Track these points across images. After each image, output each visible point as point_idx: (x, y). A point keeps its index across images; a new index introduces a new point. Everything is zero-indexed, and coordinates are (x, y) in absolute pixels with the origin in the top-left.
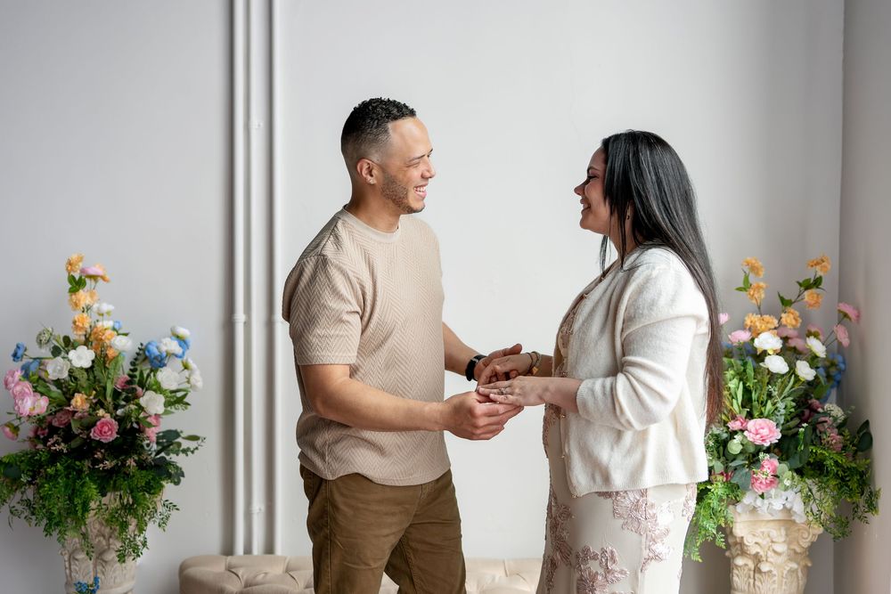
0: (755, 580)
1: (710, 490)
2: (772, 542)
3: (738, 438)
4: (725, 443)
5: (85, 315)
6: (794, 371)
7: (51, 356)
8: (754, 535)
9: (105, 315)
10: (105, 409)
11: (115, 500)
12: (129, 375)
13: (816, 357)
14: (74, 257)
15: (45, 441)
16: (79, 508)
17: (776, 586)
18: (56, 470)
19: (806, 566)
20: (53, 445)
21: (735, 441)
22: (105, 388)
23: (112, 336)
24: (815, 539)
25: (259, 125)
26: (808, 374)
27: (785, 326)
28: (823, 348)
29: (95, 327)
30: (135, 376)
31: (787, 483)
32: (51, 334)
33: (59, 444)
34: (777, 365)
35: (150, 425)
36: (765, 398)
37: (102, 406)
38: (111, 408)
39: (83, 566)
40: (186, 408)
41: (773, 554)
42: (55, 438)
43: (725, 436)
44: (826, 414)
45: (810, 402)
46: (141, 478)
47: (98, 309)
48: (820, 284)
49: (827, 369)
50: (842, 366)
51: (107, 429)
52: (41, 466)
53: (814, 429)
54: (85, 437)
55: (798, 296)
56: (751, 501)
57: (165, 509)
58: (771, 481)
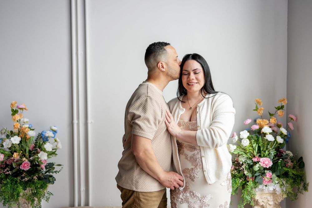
1: (248, 184)
2: (268, 201)
3: (257, 165)
4: (252, 167)
5: (18, 123)
6: (276, 140)
7: (6, 138)
8: (262, 198)
9: (26, 123)
10: (26, 158)
11: (30, 191)
12: (35, 145)
13: (282, 134)
14: (14, 102)
16: (16, 196)
18: (7, 182)
20: (6, 172)
22: (25, 150)
23: (28, 131)
24: (283, 199)
25: (81, 53)
26: (280, 141)
27: (272, 123)
28: (286, 131)
29: (22, 127)
30: (37, 145)
31: (277, 182)
32: (6, 130)
33: (8, 172)
34: (270, 138)
35: (42, 163)
36: (265, 149)
37: (25, 156)
38: (28, 157)
40: (56, 156)
41: (268, 205)
42: (7, 169)
43: (252, 164)
44: (287, 155)
45: (280, 150)
46: (39, 183)
47: (23, 120)
48: (283, 107)
50: (289, 136)
52: (2, 179)
54: (18, 168)
55: (276, 112)
56: (262, 187)
57: (48, 195)
58: (269, 181)
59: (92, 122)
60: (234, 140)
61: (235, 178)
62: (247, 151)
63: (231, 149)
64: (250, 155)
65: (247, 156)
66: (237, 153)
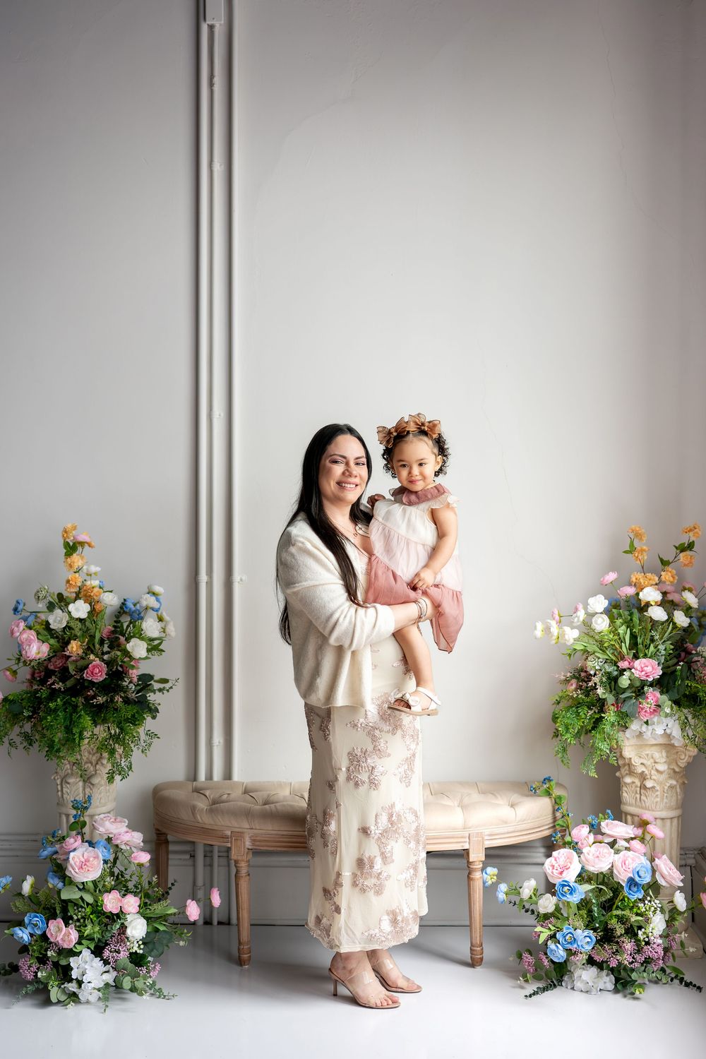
0: (641, 795)
1: (604, 717)
2: (655, 762)
3: (627, 674)
4: (616, 679)
5: (77, 575)
6: (672, 619)
7: (47, 610)
8: (640, 757)
9: (93, 575)
10: (94, 654)
11: (105, 730)
12: (114, 626)
13: (690, 608)
14: (69, 526)
15: (43, 682)
16: (76, 736)
17: (658, 799)
18: (57, 705)
19: (684, 783)
20: (53, 684)
21: (624, 677)
22: (92, 637)
23: (100, 594)
24: (691, 760)
25: (220, 415)
26: (684, 622)
27: (664, 582)
28: (696, 600)
29: (85, 585)
30: (117, 627)
31: (668, 710)
32: (47, 592)
33: (58, 684)
34: (658, 614)
35: (133, 667)
36: (648, 642)
37: (92, 652)
38: (99, 654)
39: (74, 790)
40: (160, 654)
41: (656, 773)
42: (53, 678)
43: (616, 673)
44: (698, 654)
45: (686, 645)
46: (128, 711)
47: (87, 570)
48: (693, 547)
49: (699, 619)
51: (98, 672)
52: (40, 703)
53: (689, 668)
54: (78, 678)
55: (676, 557)
56: (638, 727)
57: (147, 737)
58: (654, 710)
59: (241, 580)
60: (576, 619)
61: (577, 707)
62: (606, 645)
63: (566, 637)
64: (613, 654)
65: (607, 658)
66: (583, 648)
